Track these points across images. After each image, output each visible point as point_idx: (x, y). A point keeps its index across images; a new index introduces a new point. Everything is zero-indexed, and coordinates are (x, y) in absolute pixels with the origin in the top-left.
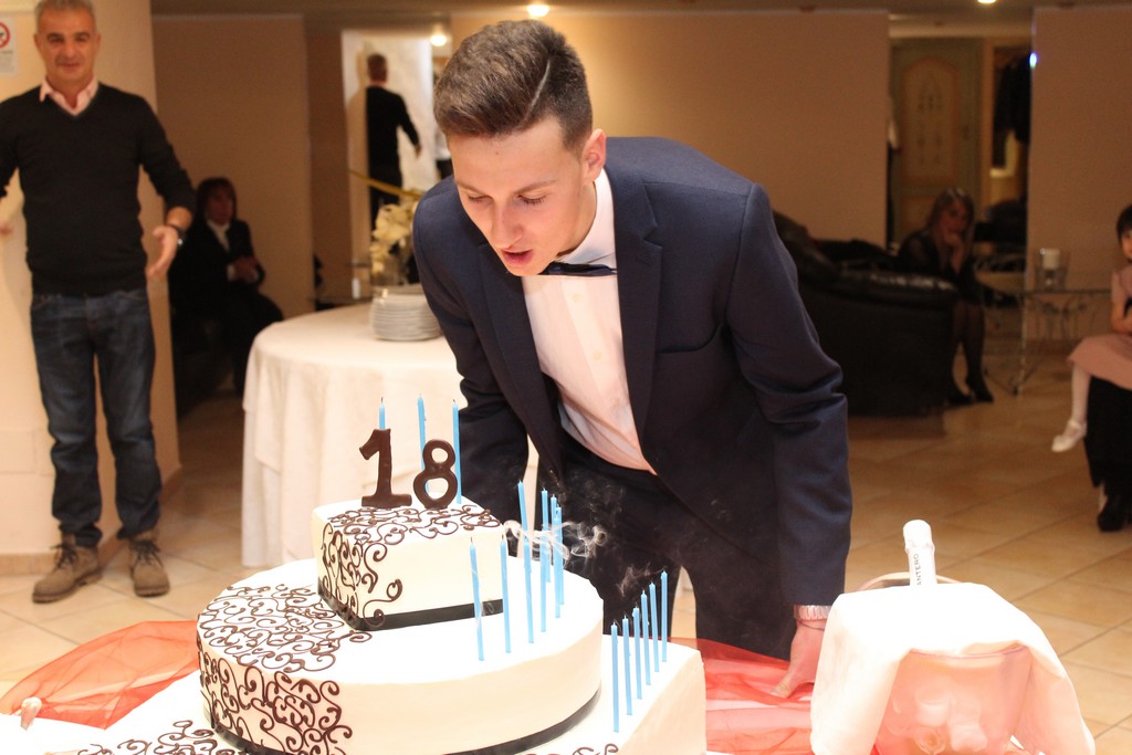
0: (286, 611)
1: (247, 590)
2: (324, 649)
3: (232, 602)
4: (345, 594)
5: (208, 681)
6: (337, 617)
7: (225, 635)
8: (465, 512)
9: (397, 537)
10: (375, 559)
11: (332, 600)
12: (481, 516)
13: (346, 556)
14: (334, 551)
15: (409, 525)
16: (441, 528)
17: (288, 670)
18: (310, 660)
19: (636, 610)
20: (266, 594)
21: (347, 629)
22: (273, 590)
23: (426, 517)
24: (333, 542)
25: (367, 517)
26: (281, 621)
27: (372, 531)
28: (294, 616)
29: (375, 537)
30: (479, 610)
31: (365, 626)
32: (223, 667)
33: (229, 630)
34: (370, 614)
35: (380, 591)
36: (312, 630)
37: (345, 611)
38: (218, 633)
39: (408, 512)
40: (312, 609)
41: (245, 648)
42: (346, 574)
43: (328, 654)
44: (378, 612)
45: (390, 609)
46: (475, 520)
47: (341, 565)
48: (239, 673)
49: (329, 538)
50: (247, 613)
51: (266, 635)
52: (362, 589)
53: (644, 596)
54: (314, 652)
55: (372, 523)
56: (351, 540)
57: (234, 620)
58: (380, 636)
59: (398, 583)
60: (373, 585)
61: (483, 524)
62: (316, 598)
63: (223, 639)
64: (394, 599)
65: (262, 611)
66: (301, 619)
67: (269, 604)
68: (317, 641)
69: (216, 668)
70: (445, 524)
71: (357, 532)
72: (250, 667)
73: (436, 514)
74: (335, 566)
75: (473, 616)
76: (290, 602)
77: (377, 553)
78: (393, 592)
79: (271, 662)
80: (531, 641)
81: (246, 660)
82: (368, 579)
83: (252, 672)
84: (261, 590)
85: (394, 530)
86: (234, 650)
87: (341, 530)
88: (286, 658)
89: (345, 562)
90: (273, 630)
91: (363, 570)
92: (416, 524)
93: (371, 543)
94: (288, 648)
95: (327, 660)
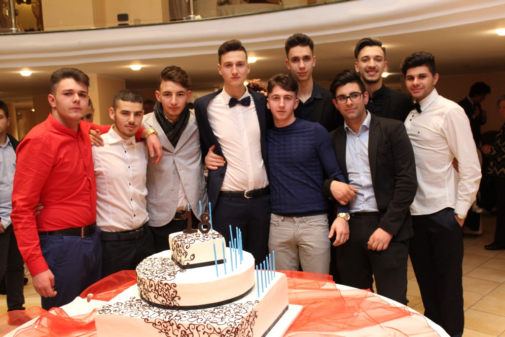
0: (162, 264)
1: (151, 259)
2: (173, 274)
3: (146, 262)
4: (178, 259)
5: (139, 285)
6: (177, 266)
7: (144, 271)
8: (213, 234)
9: (193, 242)
10: (187, 248)
11: (175, 261)
12: (218, 235)
13: (178, 247)
14: (175, 246)
15: (197, 238)
16: (206, 239)
17: (161, 280)
18: (168, 278)
19: (264, 262)
20: (156, 260)
21: (179, 269)
22: (158, 259)
23: (202, 236)
24: (175, 244)
25: (184, 236)
26: (160, 267)
27: (186, 240)
28: (164, 265)
29: (186, 242)
30: (216, 263)
31: (184, 268)
32: (143, 280)
33: (145, 270)
34: (185, 264)
35: (188, 257)
36: (169, 269)
37: (179, 264)
38: (142, 271)
39: (196, 234)
40: (169, 264)
41: (150, 275)
42: (178, 253)
43: (173, 276)
44: (188, 263)
45: (191, 263)
46: (216, 236)
47: (177, 250)
48: (148, 282)
49: (174, 243)
50: (151, 265)
51: (156, 271)
52: (183, 257)
53: (267, 258)
54: (169, 275)
55: (186, 238)
56: (180, 243)
57: (146, 267)
58: (189, 271)
59: (193, 255)
60: (186, 256)
61: (218, 237)
62: (171, 261)
63: (144, 273)
64: (192, 260)
65: (155, 264)
66: (166, 266)
67: (157, 262)
68: (170, 272)
69: (141, 281)
70: (207, 237)
71: (181, 240)
72: (151, 280)
73: (205, 235)
74: (176, 250)
75: (215, 264)
76: (163, 262)
77: (187, 246)
78: (192, 257)
79: (157, 278)
80: (233, 271)
81: (150, 278)
82: (184, 254)
83: (151, 281)
84: (155, 259)
85: (192, 240)
86: (146, 275)
87: (177, 240)
88: (161, 277)
89: (178, 249)
90: (158, 270)
91: (183, 251)
92: (198, 238)
93: (185, 243)
94: (162, 274)
95: (173, 277)
